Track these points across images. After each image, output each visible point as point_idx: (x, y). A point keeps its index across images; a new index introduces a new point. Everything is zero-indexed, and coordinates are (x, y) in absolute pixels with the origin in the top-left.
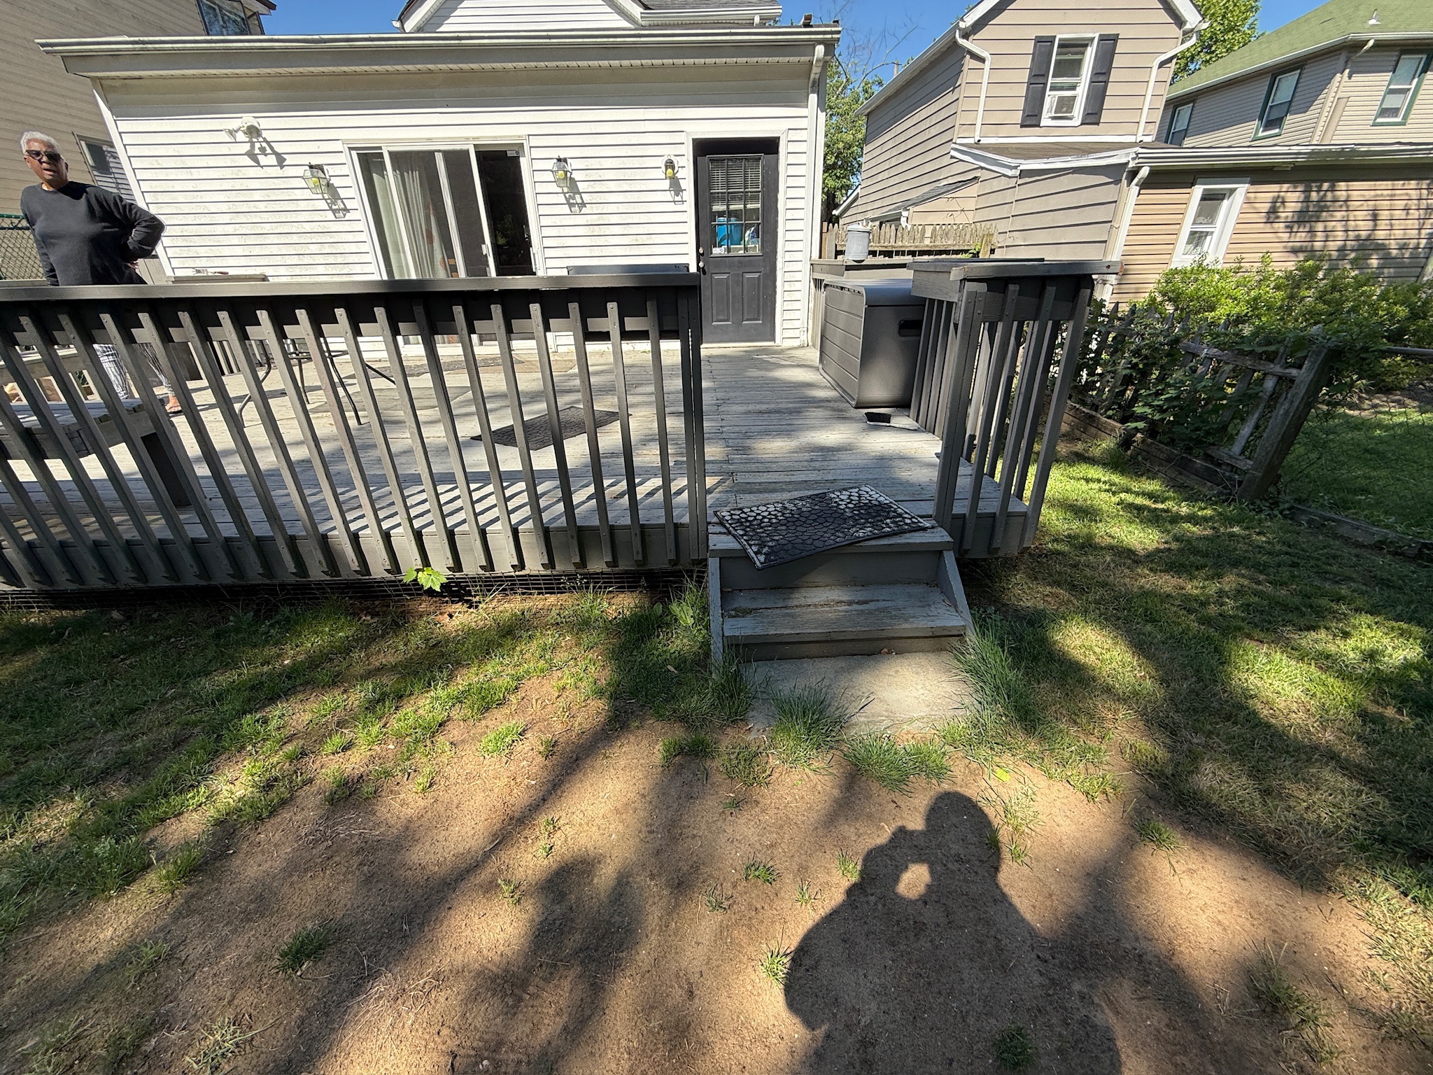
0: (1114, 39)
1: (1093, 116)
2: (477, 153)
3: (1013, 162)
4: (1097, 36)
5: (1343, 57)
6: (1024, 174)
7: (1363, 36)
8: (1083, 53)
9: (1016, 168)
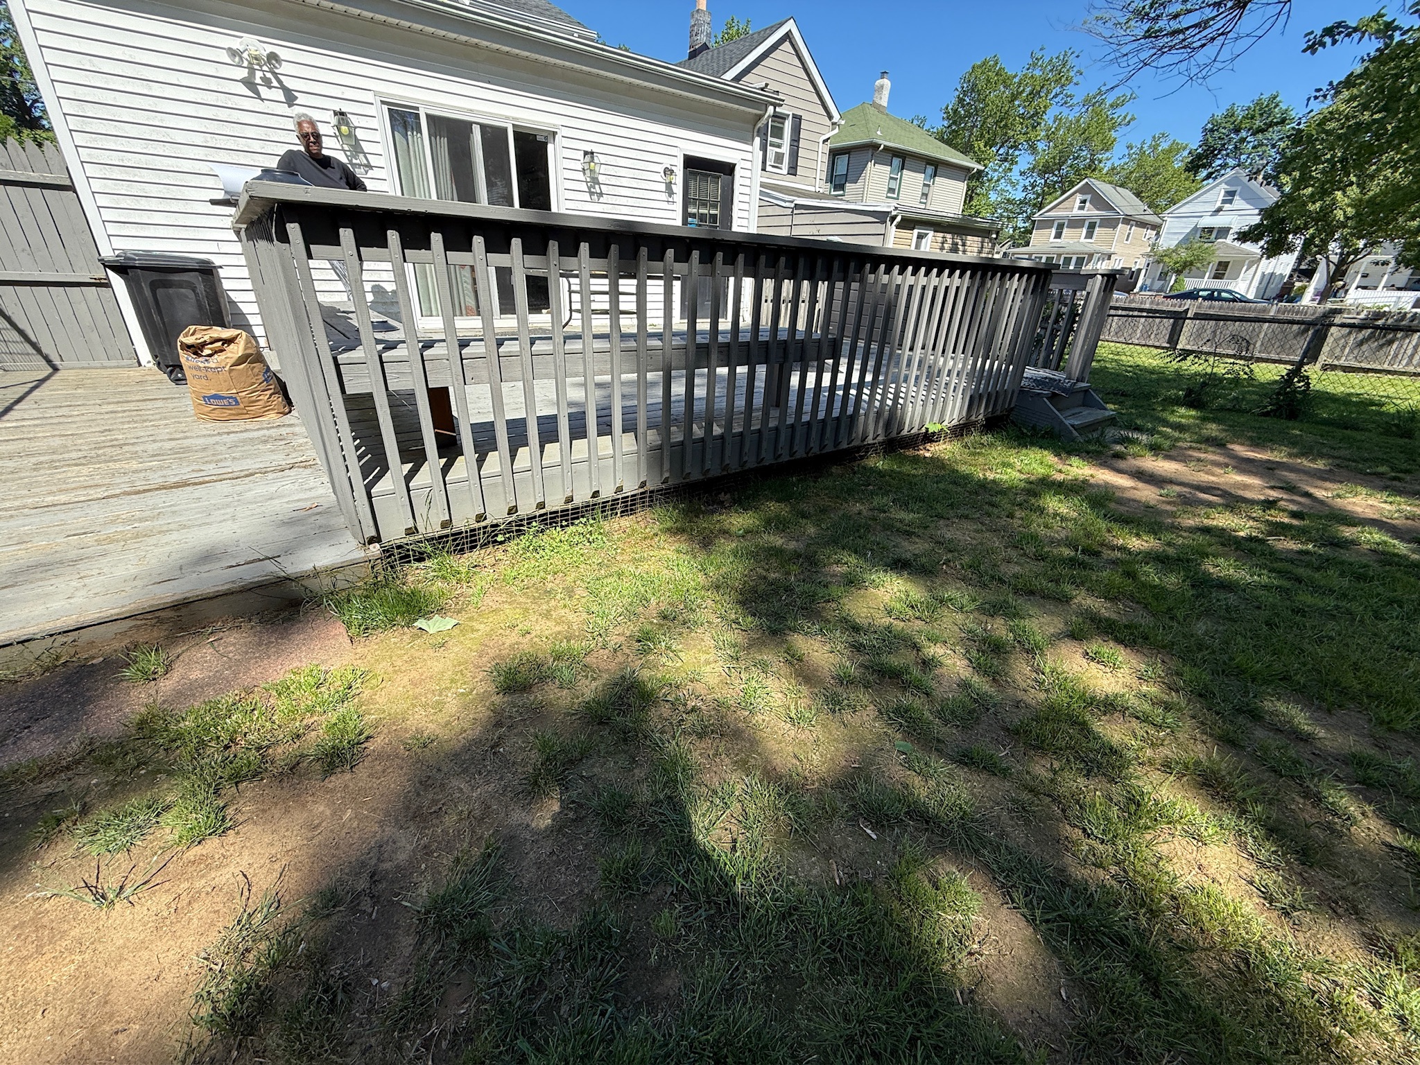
0: (800, 118)
1: (793, 170)
2: (518, 136)
3: (791, 198)
4: (791, 113)
5: (870, 152)
6: (797, 206)
7: (880, 142)
8: (783, 124)
9: (792, 202)
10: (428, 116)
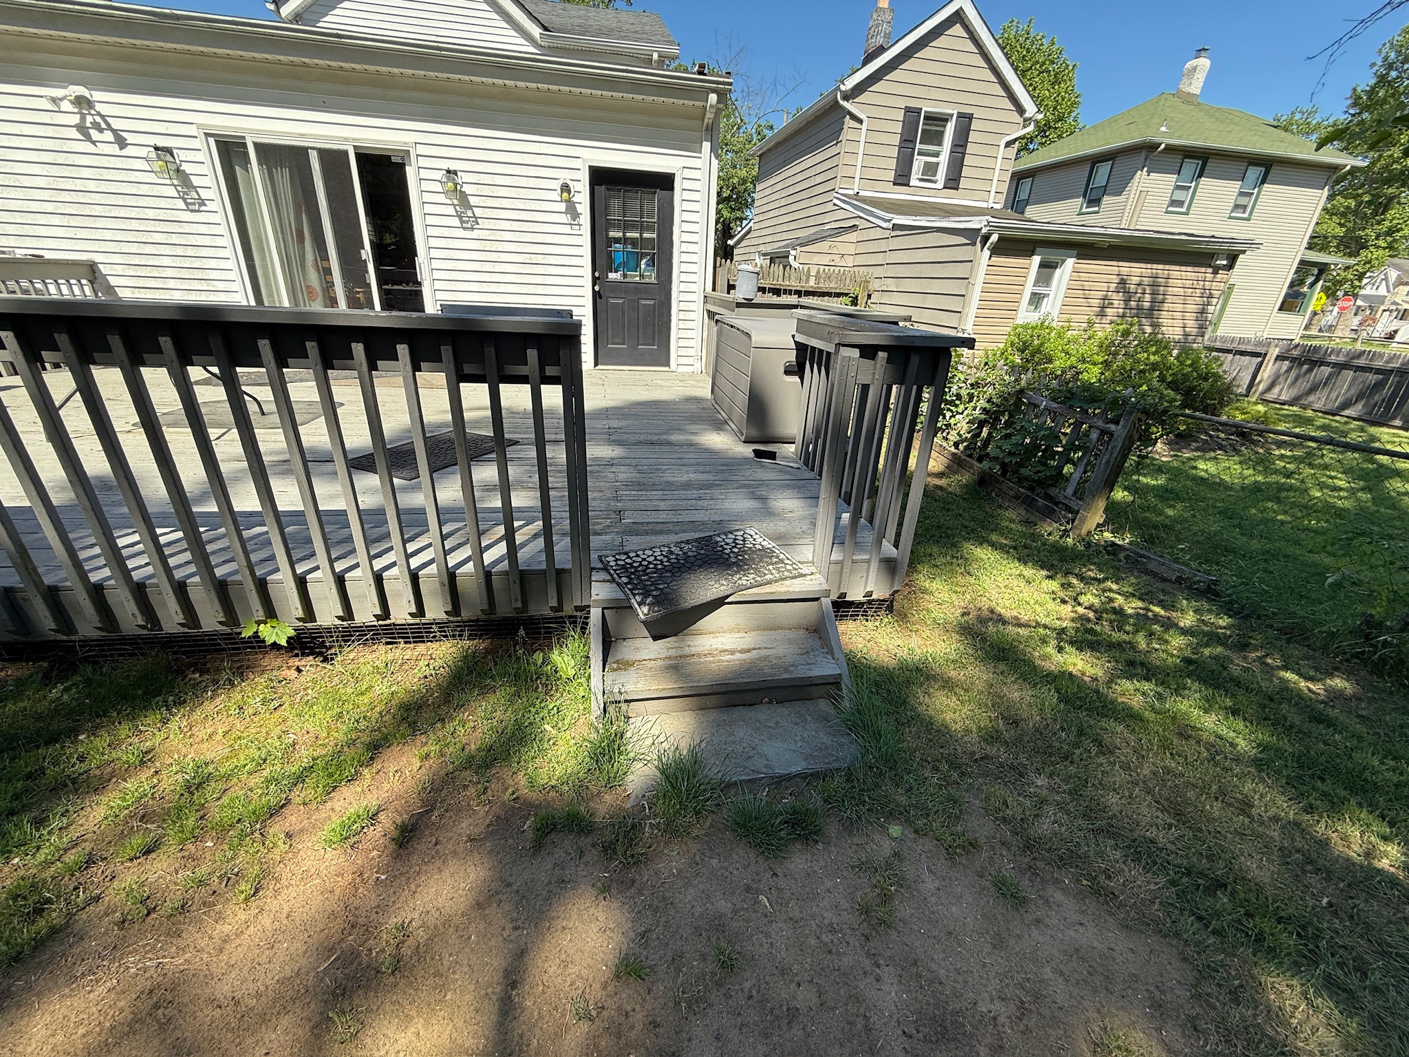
0: (970, 117)
1: (953, 182)
2: (358, 156)
3: (887, 216)
4: (955, 113)
5: (1143, 155)
6: (896, 227)
7: (1157, 139)
8: (945, 126)
9: (889, 221)
10: (255, 144)
